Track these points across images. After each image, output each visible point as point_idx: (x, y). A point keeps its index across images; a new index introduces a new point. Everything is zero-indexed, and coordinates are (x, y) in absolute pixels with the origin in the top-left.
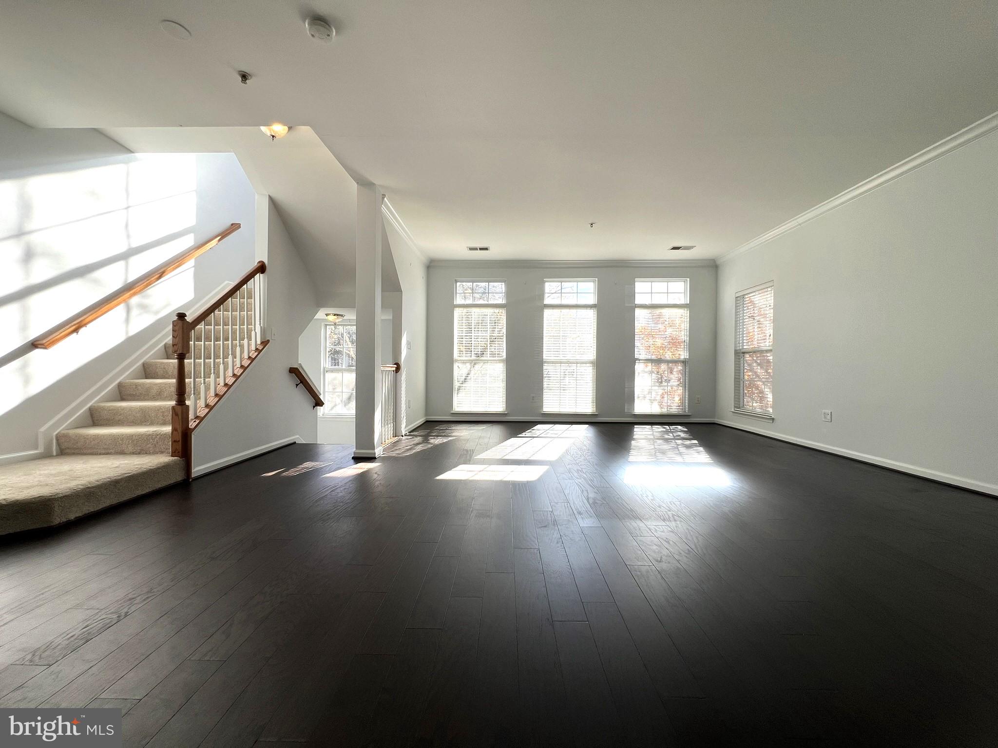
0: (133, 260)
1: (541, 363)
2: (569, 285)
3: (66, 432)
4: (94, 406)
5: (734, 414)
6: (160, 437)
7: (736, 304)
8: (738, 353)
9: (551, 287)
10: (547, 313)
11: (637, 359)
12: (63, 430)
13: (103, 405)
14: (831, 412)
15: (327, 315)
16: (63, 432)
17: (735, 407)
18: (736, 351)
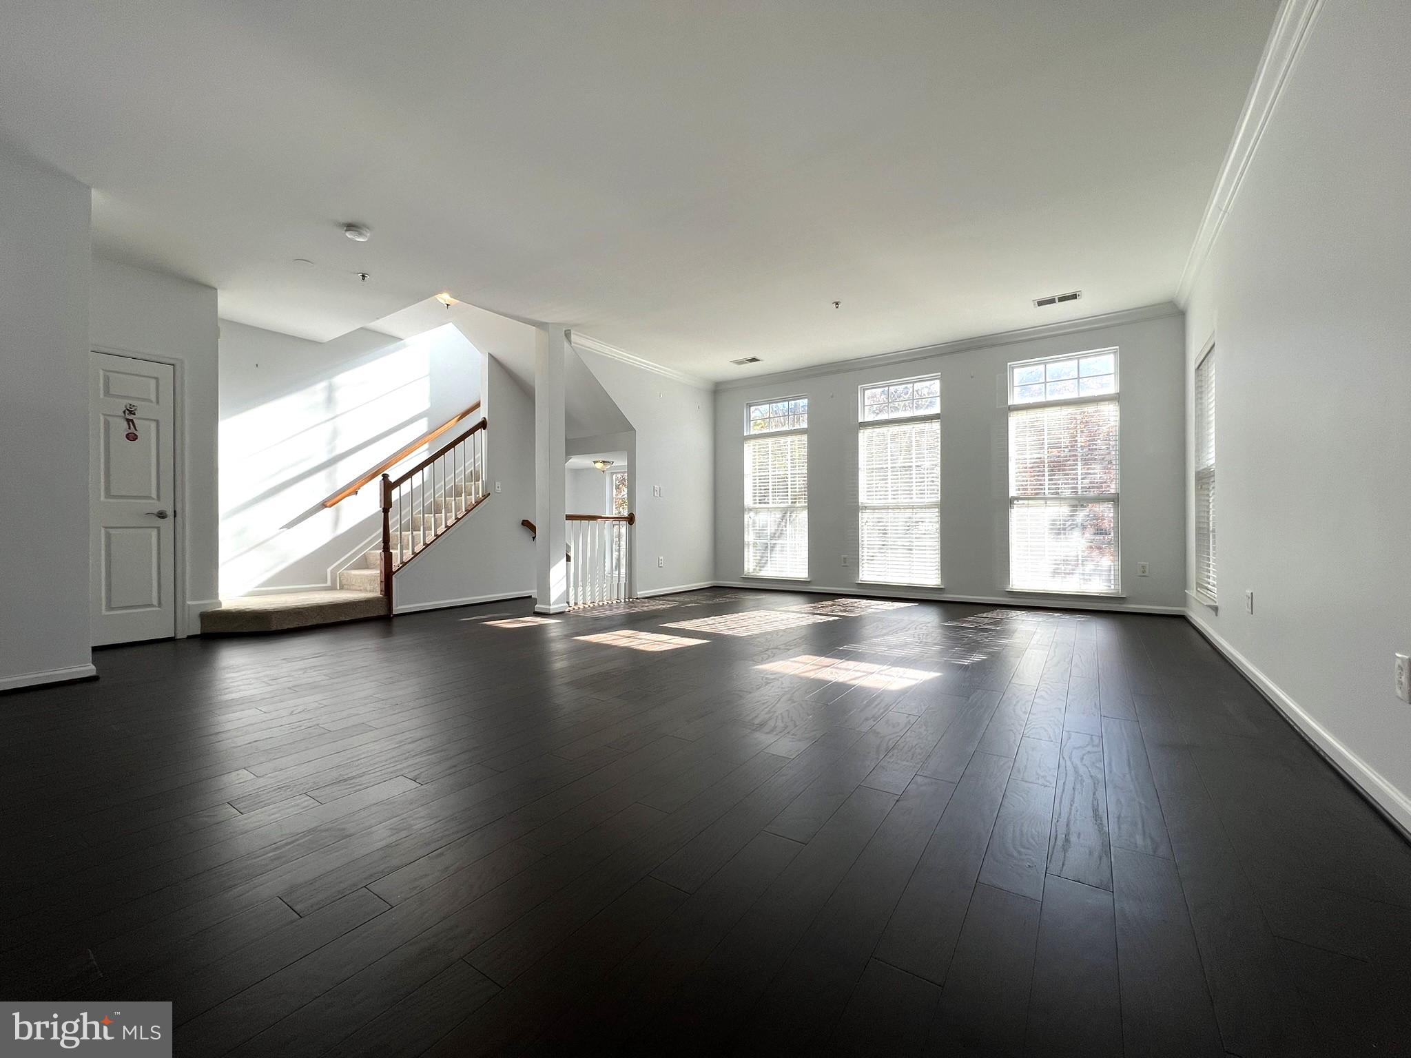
1: (856, 509)
7: (1197, 382)
11: (1016, 499)
14: (1252, 593)
15: (595, 462)
17: (1198, 585)
18: (1197, 474)
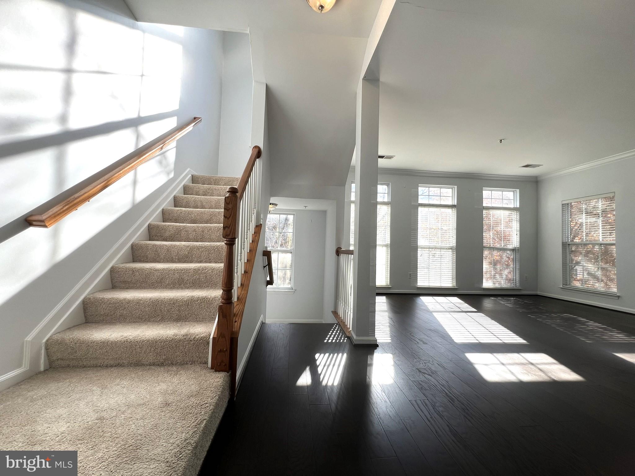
0: (143, 128)
1: (416, 248)
2: (434, 190)
3: (59, 337)
4: (90, 299)
5: (562, 290)
6: (194, 344)
7: (562, 209)
8: (564, 245)
9: (422, 190)
10: (420, 209)
11: (485, 247)
12: (55, 334)
13: (101, 297)
16: (55, 337)
17: (563, 284)
18: (563, 243)
